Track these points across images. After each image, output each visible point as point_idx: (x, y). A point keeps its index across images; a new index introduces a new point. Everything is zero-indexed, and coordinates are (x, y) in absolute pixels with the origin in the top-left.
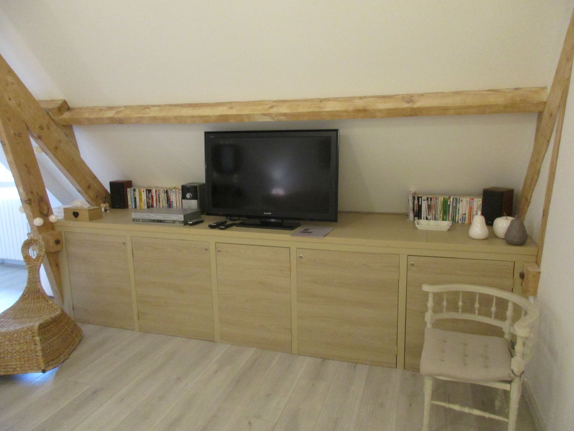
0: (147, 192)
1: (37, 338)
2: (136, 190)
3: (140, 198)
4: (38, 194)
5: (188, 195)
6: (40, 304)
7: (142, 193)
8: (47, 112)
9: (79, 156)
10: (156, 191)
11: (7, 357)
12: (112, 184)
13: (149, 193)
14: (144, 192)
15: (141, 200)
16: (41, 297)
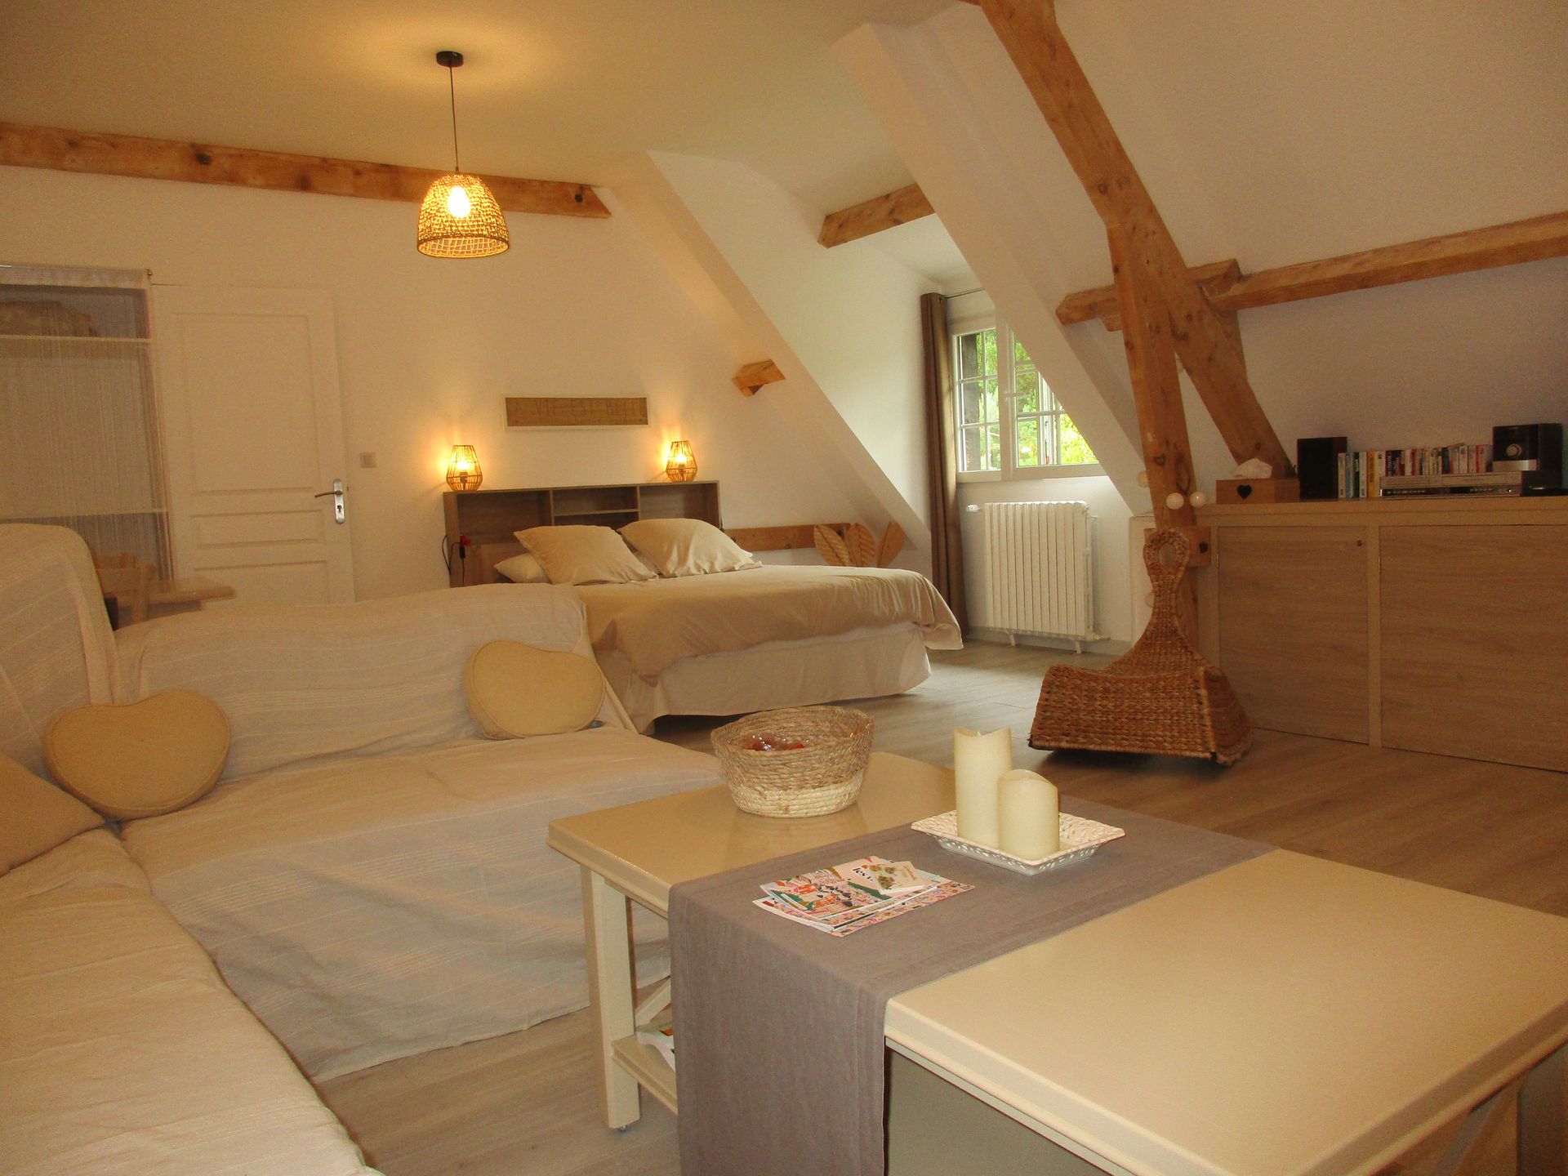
0: (1390, 457)
1: (1203, 692)
2: (1360, 454)
3: (1370, 472)
4: (1175, 445)
5: (1512, 450)
6: (1178, 657)
7: (1377, 461)
8: (1200, 284)
9: (1245, 379)
10: (1413, 454)
11: (1148, 719)
12: (1304, 445)
13: (1394, 459)
14: (1380, 458)
15: (1370, 478)
16: (1179, 644)
